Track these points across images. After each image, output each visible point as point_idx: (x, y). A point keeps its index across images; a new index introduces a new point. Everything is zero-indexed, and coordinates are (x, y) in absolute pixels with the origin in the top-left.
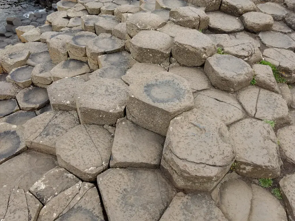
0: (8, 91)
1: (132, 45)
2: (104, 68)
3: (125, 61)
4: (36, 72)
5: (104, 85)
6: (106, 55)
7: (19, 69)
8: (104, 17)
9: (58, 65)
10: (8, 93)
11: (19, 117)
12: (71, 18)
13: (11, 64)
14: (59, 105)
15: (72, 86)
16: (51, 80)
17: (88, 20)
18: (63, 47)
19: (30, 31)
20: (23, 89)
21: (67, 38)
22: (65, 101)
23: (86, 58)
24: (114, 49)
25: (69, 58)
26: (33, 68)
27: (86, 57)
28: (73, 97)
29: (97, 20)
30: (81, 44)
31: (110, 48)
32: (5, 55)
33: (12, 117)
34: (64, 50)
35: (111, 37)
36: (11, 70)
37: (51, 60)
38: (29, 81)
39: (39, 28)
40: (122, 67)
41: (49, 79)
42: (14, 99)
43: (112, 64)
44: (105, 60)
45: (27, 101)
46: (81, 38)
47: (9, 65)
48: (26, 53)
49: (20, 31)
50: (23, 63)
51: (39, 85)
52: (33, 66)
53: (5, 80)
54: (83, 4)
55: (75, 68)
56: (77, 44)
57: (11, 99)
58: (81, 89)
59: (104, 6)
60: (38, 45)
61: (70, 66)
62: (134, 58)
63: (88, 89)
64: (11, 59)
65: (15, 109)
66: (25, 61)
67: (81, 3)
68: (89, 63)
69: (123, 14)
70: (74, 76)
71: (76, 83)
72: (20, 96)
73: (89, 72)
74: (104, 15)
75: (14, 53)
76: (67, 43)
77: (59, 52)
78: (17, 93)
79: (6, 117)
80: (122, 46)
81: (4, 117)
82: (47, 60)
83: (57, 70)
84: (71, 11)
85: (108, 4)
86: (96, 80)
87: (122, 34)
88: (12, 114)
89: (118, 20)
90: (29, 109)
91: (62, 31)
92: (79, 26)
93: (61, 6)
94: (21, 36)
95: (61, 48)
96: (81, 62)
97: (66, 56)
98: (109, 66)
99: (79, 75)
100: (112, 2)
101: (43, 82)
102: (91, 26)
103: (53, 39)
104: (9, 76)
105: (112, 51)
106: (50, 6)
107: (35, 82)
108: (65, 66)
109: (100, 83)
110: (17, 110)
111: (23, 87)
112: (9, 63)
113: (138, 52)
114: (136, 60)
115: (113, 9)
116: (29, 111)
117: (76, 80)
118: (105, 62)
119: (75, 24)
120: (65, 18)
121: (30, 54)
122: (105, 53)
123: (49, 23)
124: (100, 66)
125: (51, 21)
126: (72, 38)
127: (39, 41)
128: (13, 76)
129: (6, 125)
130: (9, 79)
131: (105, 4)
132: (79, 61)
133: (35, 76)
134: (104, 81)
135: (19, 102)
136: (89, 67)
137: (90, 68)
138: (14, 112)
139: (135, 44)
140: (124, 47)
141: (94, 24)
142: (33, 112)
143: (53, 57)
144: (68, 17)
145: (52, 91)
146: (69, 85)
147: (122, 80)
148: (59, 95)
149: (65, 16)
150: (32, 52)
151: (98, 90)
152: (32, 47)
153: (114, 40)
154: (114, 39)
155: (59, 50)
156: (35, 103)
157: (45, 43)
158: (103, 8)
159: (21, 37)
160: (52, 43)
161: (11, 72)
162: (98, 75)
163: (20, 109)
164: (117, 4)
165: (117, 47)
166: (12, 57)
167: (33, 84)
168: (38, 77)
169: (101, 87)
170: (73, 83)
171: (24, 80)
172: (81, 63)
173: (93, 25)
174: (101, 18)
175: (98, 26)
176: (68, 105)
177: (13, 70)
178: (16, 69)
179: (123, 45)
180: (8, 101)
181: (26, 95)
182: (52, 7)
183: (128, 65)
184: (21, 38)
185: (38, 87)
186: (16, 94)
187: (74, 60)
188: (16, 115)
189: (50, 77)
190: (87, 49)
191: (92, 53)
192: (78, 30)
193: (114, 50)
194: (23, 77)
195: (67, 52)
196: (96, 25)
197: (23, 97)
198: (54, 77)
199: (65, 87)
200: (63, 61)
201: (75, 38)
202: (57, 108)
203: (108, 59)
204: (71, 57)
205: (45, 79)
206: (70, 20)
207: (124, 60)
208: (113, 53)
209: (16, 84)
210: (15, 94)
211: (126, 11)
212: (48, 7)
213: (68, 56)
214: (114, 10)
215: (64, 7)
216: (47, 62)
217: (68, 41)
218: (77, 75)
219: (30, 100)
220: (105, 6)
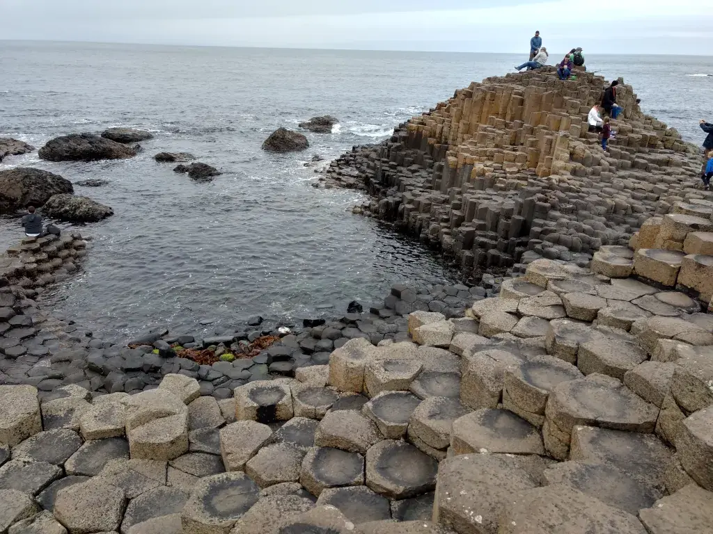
0: (358, 434)
1: (685, 434)
2: (586, 462)
3: (651, 462)
4: (422, 412)
5: (585, 516)
6: (597, 429)
7: (391, 395)
8: (605, 332)
9: (472, 414)
10: (356, 439)
11: (356, 501)
12: (525, 315)
13: (383, 381)
14: (456, 517)
15: (498, 483)
16: (449, 441)
17: (565, 331)
18: (496, 378)
19: (433, 325)
20: (385, 439)
21: (509, 362)
22: (472, 512)
23: (540, 418)
24: (622, 421)
25: (499, 405)
26: (419, 402)
27: (542, 417)
28: (493, 510)
29: (587, 337)
30: (538, 382)
31: (610, 416)
32: (378, 360)
33: (345, 495)
34: (497, 384)
35: (619, 388)
36: (378, 392)
37: (458, 396)
38: (401, 427)
39: (453, 321)
40: (639, 477)
41: (443, 437)
42: (362, 454)
43: (609, 459)
44: (592, 441)
45: (382, 469)
46: (543, 370)
47: (377, 380)
48: (415, 367)
49: (416, 319)
50: (404, 385)
51: (417, 443)
52: (421, 398)
53: (360, 408)
54: (558, 294)
55: (507, 433)
56: (530, 382)
57: (357, 452)
58: (524, 501)
59: (608, 306)
60: (441, 356)
61: (497, 425)
62: (684, 469)
63: (540, 508)
64: (386, 370)
65: (356, 479)
66: (409, 382)
67: (555, 292)
68: (545, 432)
69: (660, 340)
70: (503, 453)
71: (509, 478)
72: (374, 453)
73: (541, 456)
74: (605, 328)
75: (394, 361)
76: (508, 374)
77: (482, 386)
78: (372, 445)
79: (334, 489)
80: (649, 420)
81: (331, 488)
82: (450, 392)
83: (468, 426)
84: (529, 302)
85: (620, 305)
86: (565, 491)
87: (652, 389)
88: (347, 488)
89: (641, 348)
90: (381, 490)
91: (498, 340)
92: (537, 336)
93: (511, 290)
94: (416, 329)
95: (489, 379)
96: (525, 422)
97: (496, 399)
98: (599, 462)
99: (515, 454)
100: (630, 301)
101: (428, 439)
102: (570, 347)
103: (480, 355)
104: (369, 404)
105: (615, 424)
106: (478, 276)
107: (412, 433)
108: (488, 420)
109: (576, 505)
110: (358, 484)
111: (386, 435)
112: (380, 377)
113: (702, 458)
114: (691, 476)
115: (631, 320)
116: (380, 494)
117: (508, 469)
118: (590, 445)
119: (529, 331)
120: (510, 313)
121: (421, 370)
122: (595, 423)
123: (473, 316)
124: (574, 450)
125: (480, 314)
126: (520, 363)
127: (446, 347)
128: (377, 405)
129: (337, 515)
130: (368, 409)
131: (611, 303)
132: (523, 419)
133: (418, 422)
134: (587, 505)
135: (368, 464)
136: (543, 440)
137: (544, 445)
138: (351, 485)
139: (695, 434)
140: (654, 425)
141: (578, 344)
142: (385, 501)
143: (465, 391)
144: (519, 312)
145: (450, 474)
146: (492, 477)
147: (641, 521)
148: (462, 493)
149: (513, 310)
150: (427, 367)
151: (566, 523)
152: (430, 358)
153: (625, 397)
154: (626, 395)
155: (485, 381)
156: (396, 481)
157: (456, 354)
158: (606, 312)
159: (416, 331)
160: (475, 362)
161: (377, 397)
162: (569, 476)
163: (365, 484)
164: (642, 309)
165: (633, 418)
166: (389, 367)
167: (406, 436)
168: (423, 425)
169: (575, 517)
170: (501, 475)
171: (394, 422)
172: (526, 425)
173: (574, 346)
174: (598, 334)
175: (587, 351)
176: (476, 527)
177: (382, 394)
178: (387, 392)
179: (651, 419)
180: (350, 455)
181: (387, 455)
182: (481, 279)
183: (657, 477)
184: (414, 334)
185: (415, 446)
186: (369, 446)
187: (510, 413)
188: (352, 493)
189: (447, 435)
190: (549, 400)
191: (561, 413)
192: (534, 346)
193: (623, 425)
194: (393, 416)
195: (501, 392)
196: (583, 348)
197: (380, 458)
198: (456, 439)
199: (480, 477)
200: (484, 406)
201: (527, 366)
202: (448, 522)
203: (600, 442)
204: (506, 404)
205: (436, 434)
206: (522, 319)
207: (647, 460)
208: (618, 430)
209: (375, 425)
210: (367, 446)
211: (671, 335)
212: (472, 277)
213: (500, 401)
214: (634, 321)
215: (516, 292)
216: (451, 398)
217: (510, 368)
218: (510, 453)
219: (390, 470)
220: (610, 309)
